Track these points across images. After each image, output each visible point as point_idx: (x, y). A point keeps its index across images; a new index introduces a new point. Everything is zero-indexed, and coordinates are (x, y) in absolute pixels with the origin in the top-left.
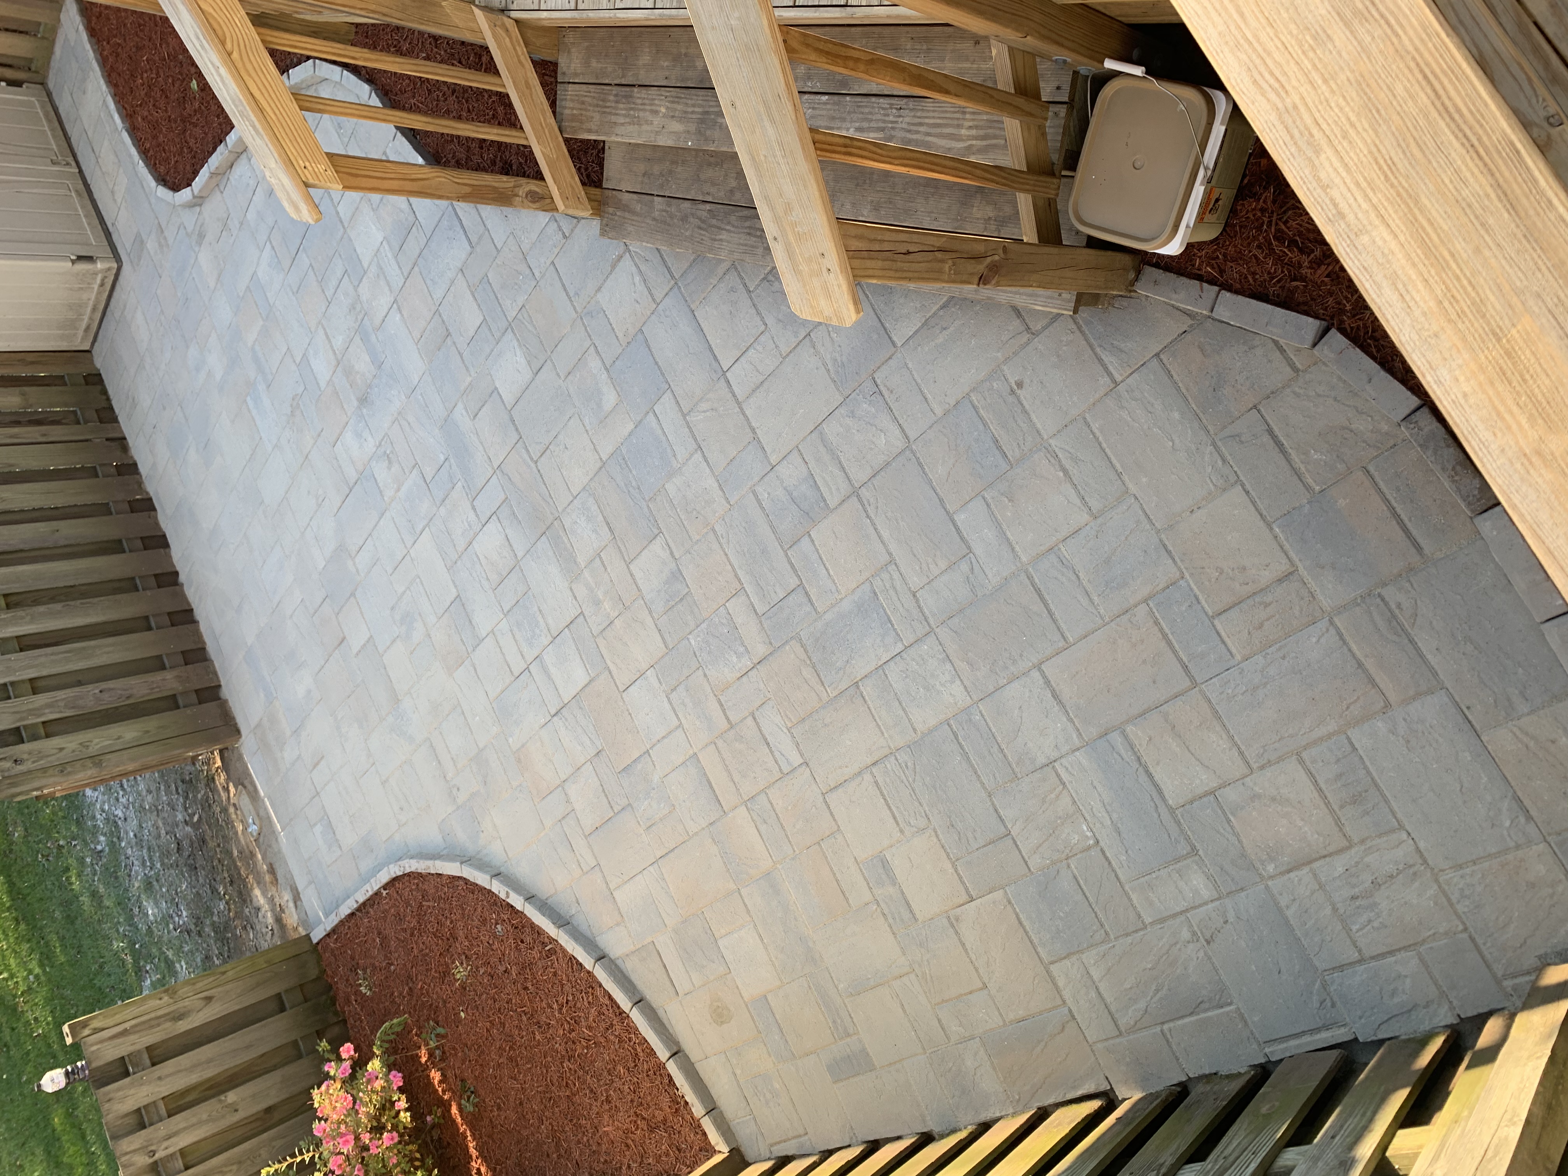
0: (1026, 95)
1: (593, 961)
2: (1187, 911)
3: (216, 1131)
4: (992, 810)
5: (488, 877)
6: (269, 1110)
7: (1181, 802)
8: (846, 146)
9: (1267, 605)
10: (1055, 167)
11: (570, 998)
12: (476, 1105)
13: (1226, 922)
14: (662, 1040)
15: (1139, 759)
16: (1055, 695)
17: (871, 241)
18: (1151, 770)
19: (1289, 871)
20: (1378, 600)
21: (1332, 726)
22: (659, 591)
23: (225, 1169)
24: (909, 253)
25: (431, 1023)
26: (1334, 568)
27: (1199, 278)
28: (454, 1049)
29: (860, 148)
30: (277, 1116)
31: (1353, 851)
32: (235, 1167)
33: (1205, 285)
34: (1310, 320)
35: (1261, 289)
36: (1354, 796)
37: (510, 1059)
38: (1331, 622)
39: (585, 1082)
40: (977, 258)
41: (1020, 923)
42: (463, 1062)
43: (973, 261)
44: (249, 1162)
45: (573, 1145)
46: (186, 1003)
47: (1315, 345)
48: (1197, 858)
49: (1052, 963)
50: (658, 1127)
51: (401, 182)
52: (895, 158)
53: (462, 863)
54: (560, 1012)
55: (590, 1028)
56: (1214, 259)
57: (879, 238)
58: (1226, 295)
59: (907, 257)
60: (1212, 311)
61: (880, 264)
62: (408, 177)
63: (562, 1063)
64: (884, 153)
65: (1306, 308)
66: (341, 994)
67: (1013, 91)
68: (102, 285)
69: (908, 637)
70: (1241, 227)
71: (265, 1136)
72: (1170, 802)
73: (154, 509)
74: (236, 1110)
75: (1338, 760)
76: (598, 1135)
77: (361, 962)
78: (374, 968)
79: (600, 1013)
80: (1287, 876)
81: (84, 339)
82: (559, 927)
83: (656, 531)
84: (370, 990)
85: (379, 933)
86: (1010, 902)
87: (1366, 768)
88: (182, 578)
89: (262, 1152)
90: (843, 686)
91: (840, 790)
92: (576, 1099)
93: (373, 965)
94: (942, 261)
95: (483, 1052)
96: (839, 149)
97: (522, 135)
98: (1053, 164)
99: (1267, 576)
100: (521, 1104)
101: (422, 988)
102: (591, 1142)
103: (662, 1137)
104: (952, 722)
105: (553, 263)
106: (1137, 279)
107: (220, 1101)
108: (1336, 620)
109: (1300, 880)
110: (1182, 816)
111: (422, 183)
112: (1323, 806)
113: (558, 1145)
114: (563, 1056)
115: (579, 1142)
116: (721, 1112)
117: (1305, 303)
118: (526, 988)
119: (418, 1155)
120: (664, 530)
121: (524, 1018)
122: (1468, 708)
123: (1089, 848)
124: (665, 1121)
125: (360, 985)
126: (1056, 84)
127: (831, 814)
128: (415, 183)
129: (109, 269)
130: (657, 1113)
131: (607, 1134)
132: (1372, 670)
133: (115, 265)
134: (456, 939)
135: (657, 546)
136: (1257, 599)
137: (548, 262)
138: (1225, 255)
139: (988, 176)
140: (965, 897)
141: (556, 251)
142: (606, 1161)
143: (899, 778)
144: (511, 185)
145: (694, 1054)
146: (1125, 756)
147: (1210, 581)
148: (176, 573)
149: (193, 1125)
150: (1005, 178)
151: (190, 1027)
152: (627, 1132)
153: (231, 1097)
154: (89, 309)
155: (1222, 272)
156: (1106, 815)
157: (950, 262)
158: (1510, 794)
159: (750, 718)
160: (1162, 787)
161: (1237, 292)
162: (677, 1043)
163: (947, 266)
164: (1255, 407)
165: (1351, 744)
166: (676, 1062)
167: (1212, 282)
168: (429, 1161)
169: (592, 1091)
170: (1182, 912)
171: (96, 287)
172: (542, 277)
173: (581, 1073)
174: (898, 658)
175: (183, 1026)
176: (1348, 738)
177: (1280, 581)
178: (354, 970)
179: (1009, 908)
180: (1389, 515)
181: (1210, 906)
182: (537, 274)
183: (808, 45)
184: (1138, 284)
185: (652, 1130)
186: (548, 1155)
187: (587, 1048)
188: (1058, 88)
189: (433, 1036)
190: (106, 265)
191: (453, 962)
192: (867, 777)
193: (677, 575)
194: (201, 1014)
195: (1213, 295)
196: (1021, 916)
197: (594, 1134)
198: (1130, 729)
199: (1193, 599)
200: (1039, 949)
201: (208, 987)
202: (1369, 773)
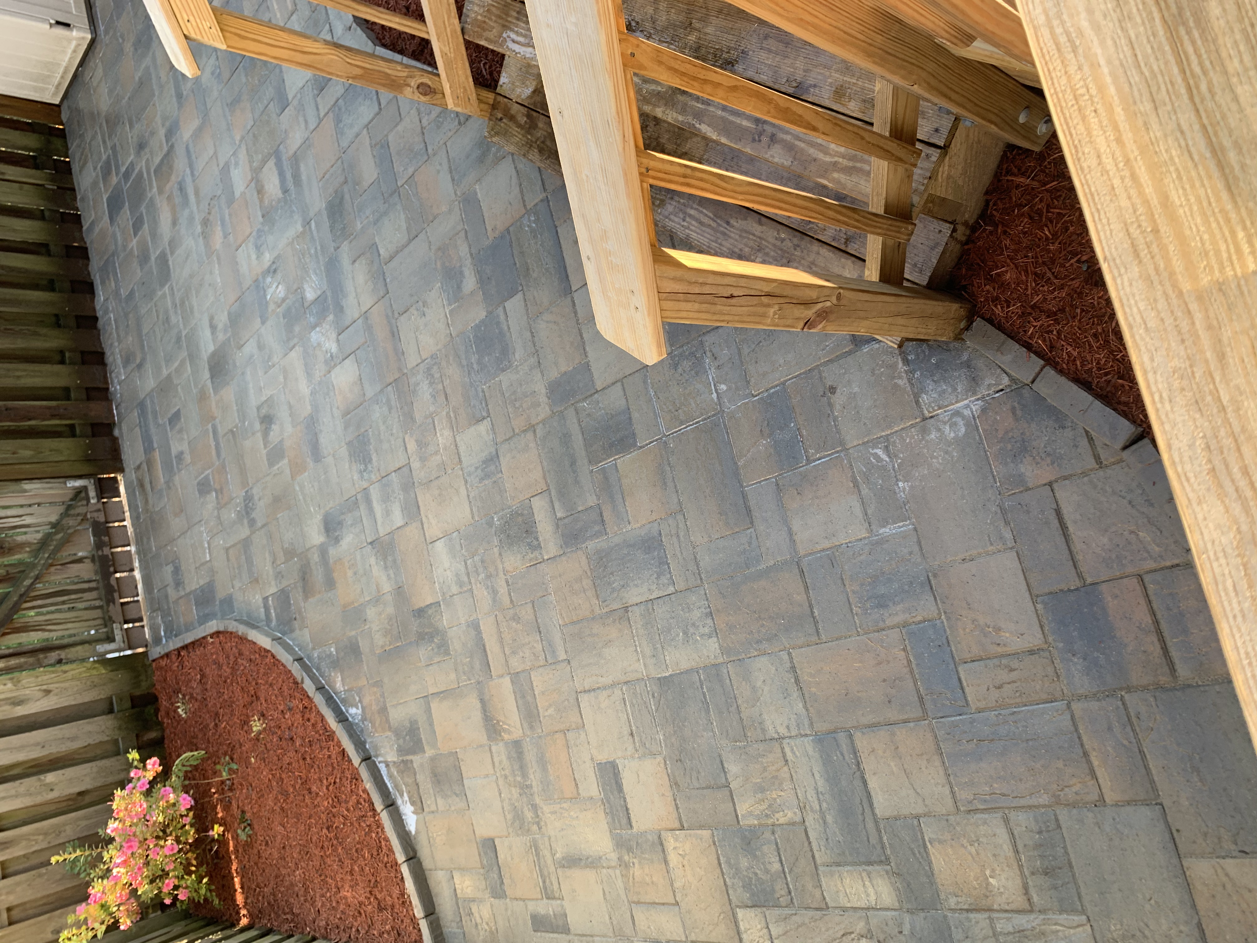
0: (900, 140)
1: (360, 760)
2: (868, 909)
3: (32, 804)
4: (718, 761)
5: (291, 659)
6: (81, 794)
7: (887, 814)
8: (685, 176)
9: (1012, 670)
10: (914, 209)
11: (338, 780)
12: (249, 836)
13: (901, 932)
14: (402, 844)
15: (858, 764)
16: (797, 681)
17: (690, 283)
18: (867, 776)
19: (967, 911)
20: (1120, 703)
21: (1044, 799)
22: (477, 468)
23: (32, 838)
24: (732, 296)
25: (227, 758)
26: (1085, 659)
27: (1029, 347)
28: (241, 785)
29: (701, 180)
30: (88, 799)
31: (1032, 916)
32: (41, 837)
33: (1032, 355)
34: (1127, 423)
35: (1085, 376)
36: (1047, 868)
37: (282, 809)
38: (1069, 706)
39: (335, 850)
40: (806, 304)
41: (720, 864)
42: (247, 798)
43: (802, 307)
44: (54, 835)
45: (318, 895)
46: (27, 692)
47: (1125, 448)
48: (889, 867)
49: (738, 906)
50: (386, 909)
51: (293, 53)
52: (741, 193)
53: (273, 640)
54: (327, 789)
55: (348, 810)
56: (1048, 332)
57: (701, 280)
58: (1050, 372)
59: (729, 300)
60: (1033, 382)
61: (697, 306)
62: (299, 48)
63: (322, 829)
64: (729, 187)
65: (1125, 409)
66: (162, 709)
67: (887, 134)
68: (74, 51)
69: (681, 585)
70: (1082, 310)
71: (73, 815)
72: (877, 811)
73: (88, 258)
74: (52, 790)
75: (1040, 832)
76: (338, 896)
77: (184, 688)
78: (192, 697)
79: (358, 802)
80: (965, 915)
81: (55, 94)
82: (339, 722)
83: (485, 414)
84: (186, 713)
85: (201, 670)
86: (715, 844)
87: (1065, 848)
88: (100, 324)
89: (67, 828)
90: (615, 606)
91: (592, 693)
92: (328, 861)
93: (191, 695)
94: (768, 306)
95: (263, 796)
96: (676, 179)
97: (424, 29)
98: (913, 205)
99: (1017, 644)
100: (284, 848)
101: (225, 728)
102: (333, 898)
103: (387, 918)
104: (701, 671)
105: (445, 143)
106: (967, 328)
107: (40, 780)
108: (1075, 706)
109: (977, 922)
110: (885, 827)
111: (313, 57)
112: (1015, 866)
113: (306, 891)
114: (323, 823)
115: (323, 896)
116: (438, 919)
117: (1126, 404)
118: (304, 759)
119: (194, 862)
120: (492, 415)
121: (299, 781)
122: (1178, 831)
123: (793, 824)
124: (393, 907)
125: (179, 707)
126: (936, 125)
127: (580, 711)
128: (306, 56)
129: (83, 38)
130: (388, 898)
131: (346, 898)
132: (1096, 763)
133: (89, 36)
134: (258, 698)
135: (483, 427)
136: (1004, 661)
137: (442, 142)
138: (1059, 332)
139: (841, 218)
140: (677, 825)
141: (450, 134)
142: (341, 918)
143: (645, 703)
144: (405, 74)
145: (427, 863)
146: (847, 758)
147: (964, 629)
148: (96, 319)
149: (12, 796)
150: (858, 221)
151: (26, 713)
152: (361, 904)
153: (50, 777)
154: (61, 70)
155: (1052, 347)
156: (816, 802)
157: (776, 307)
158: (1195, 921)
159: (530, 605)
160: (872, 794)
161: (1061, 372)
162: (415, 851)
163: (771, 311)
164: (1050, 484)
165: (1057, 820)
166: (409, 867)
167: (1039, 354)
168: (203, 869)
169: (340, 860)
170: (862, 909)
171: (70, 51)
172: (434, 155)
173: (335, 842)
174: (667, 598)
175: (20, 711)
176: (1055, 815)
177: (1031, 652)
178: (177, 691)
179: (713, 847)
180: (1153, 629)
181: (889, 914)
182: (430, 151)
183: (660, 63)
184: (966, 335)
185: (381, 909)
186: (297, 896)
187: (344, 824)
188: (937, 130)
189: (226, 769)
190: (82, 34)
191: (253, 716)
192: (618, 692)
193: (493, 459)
194: (38, 703)
195: (1037, 369)
196: (721, 858)
197: (336, 893)
198: (857, 736)
199: (945, 641)
200: (730, 892)
201: (49, 681)
202: (1066, 853)
